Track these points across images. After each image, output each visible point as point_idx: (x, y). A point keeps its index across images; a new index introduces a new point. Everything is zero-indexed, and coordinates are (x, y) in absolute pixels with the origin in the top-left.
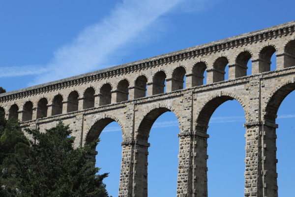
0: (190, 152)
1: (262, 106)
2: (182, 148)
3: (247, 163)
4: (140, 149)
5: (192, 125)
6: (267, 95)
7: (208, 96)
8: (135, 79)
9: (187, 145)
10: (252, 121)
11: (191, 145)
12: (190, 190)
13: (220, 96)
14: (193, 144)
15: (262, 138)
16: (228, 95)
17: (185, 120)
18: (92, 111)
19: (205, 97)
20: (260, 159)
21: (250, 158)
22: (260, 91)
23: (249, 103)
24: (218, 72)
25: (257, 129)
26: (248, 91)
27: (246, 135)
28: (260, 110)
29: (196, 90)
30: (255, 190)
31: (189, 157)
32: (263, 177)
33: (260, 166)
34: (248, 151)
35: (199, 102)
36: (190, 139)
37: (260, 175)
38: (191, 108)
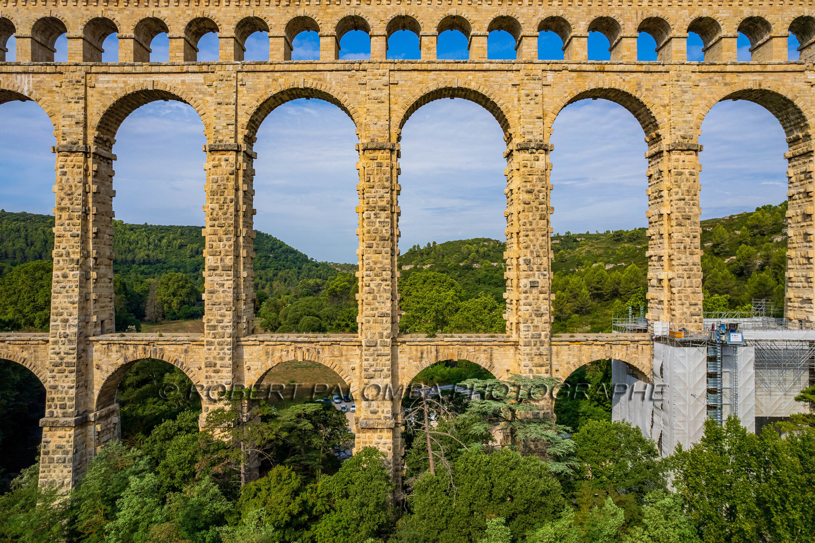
0: (85, 183)
1: (239, 119)
3: (212, 214)
5: (86, 134)
6: (250, 102)
7: (122, 85)
9: (76, 170)
10: (220, 141)
11: (86, 170)
12: (85, 252)
13: (150, 88)
14: (90, 169)
15: (241, 172)
16: (167, 89)
17: (70, 121)
19: (115, 85)
20: (237, 211)
21: (217, 205)
22: (237, 92)
23: (215, 110)
24: (141, 45)
25: (231, 156)
26: (210, 90)
28: (236, 126)
29: (94, 69)
30: (229, 260)
31: (80, 191)
32: (241, 239)
33: (236, 221)
34: (213, 193)
35: (102, 93)
36: (82, 158)
37: (237, 237)
38: (82, 101)
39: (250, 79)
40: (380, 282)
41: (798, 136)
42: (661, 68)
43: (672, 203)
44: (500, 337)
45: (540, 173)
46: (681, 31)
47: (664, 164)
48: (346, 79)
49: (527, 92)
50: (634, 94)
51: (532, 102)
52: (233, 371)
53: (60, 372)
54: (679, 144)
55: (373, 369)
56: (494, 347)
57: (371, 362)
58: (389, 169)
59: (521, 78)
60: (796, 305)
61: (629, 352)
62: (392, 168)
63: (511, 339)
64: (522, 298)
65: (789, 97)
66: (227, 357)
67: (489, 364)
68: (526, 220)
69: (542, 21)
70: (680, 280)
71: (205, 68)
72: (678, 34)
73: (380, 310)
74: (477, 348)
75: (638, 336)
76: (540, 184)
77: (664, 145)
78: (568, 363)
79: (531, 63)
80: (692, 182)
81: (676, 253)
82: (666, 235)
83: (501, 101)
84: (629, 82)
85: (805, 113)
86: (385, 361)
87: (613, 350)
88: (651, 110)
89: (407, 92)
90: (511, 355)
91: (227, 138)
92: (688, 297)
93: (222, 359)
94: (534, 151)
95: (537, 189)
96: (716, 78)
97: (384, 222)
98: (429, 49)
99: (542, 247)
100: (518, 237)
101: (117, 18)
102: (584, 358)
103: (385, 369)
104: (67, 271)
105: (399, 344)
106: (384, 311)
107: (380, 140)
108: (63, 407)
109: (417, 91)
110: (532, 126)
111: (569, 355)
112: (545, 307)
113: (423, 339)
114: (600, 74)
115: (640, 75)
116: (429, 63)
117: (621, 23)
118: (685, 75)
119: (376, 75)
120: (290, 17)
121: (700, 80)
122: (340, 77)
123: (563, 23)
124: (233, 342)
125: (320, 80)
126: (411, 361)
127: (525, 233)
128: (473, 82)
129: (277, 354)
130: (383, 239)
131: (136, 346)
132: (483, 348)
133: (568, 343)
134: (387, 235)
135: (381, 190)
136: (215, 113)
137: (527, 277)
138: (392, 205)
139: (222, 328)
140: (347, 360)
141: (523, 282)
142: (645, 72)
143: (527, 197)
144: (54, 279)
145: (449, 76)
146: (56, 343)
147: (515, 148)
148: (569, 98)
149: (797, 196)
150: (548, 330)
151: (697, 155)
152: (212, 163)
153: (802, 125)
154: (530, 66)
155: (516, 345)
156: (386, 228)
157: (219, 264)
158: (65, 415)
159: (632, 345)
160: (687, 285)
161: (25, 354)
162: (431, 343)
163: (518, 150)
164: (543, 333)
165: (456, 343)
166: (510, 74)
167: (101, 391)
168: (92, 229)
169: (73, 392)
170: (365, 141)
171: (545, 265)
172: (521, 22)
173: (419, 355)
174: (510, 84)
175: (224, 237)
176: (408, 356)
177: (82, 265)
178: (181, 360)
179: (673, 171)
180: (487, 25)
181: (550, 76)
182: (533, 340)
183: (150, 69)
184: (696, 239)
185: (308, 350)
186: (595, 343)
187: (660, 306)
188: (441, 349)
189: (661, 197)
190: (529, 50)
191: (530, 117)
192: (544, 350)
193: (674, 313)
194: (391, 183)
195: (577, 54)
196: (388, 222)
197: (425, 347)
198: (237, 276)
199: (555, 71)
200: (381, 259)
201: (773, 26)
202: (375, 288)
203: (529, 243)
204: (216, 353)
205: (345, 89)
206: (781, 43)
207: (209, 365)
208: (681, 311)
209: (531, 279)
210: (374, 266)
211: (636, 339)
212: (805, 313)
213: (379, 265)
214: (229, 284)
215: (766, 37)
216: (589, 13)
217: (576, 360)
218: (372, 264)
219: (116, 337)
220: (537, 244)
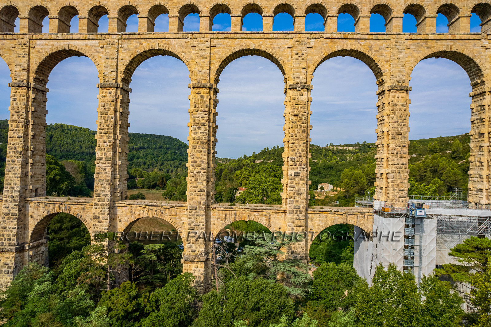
0: (27, 106)
1: (119, 68)
3: (100, 126)
5: (28, 76)
6: (126, 58)
7: (50, 47)
9: (22, 97)
10: (107, 81)
11: (28, 98)
12: (26, 147)
13: (67, 49)
14: (31, 97)
15: (119, 101)
16: (77, 50)
17: (19, 68)
19: (46, 47)
20: (115, 124)
21: (104, 120)
22: (118, 51)
23: (105, 62)
24: (63, 22)
25: (113, 91)
26: (103, 50)
27: (99, 96)
28: (117, 72)
29: (34, 37)
30: (109, 154)
31: (24, 110)
32: (118, 142)
33: (115, 130)
34: (102, 113)
35: (39, 52)
36: (26, 91)
37: (115, 140)
38: (27, 56)
39: (126, 44)
40: (200, 170)
41: (477, 82)
42: (385, 37)
43: (390, 124)
44: (276, 206)
45: (303, 104)
46: (399, 13)
47: (386, 99)
48: (184, 43)
49: (297, 52)
50: (367, 53)
51: (300, 58)
52: (110, 222)
53: (8, 219)
54: (396, 86)
55: (193, 224)
56: (271, 213)
57: (192, 219)
58: (208, 100)
59: (293, 43)
60: (474, 192)
61: (358, 220)
62: (210, 99)
63: (282, 209)
64: (289, 183)
65: (471, 56)
66: (106, 213)
67: (268, 224)
68: (293, 133)
69: (308, 7)
70: (393, 174)
71: (99, 37)
72: (397, 15)
73: (199, 188)
74: (260, 213)
75: (365, 210)
76: (303, 111)
77: (386, 87)
78: (319, 225)
79: (300, 33)
80: (403, 111)
81: (391, 157)
82: (385, 145)
84: (364, 46)
85: (481, 67)
87: (348, 218)
88: (378, 64)
89: (222, 52)
90: (282, 219)
91: (111, 80)
92: (398, 185)
93: (103, 214)
94: (300, 89)
95: (301, 113)
96: (421, 43)
97: (204, 133)
98: (236, 25)
99: (302, 150)
100: (288, 144)
101: (49, 6)
102: (329, 222)
103: (201, 224)
104: (15, 158)
105: (211, 209)
106: (202, 188)
107: (203, 82)
108: (9, 240)
109: (228, 51)
110: (299, 74)
111: (320, 220)
112: (304, 189)
113: (227, 206)
114: (345, 40)
115: (371, 41)
116: (235, 33)
117: (359, 8)
118: (401, 41)
119: (202, 41)
120: (151, 5)
121: (410, 45)
122: (180, 42)
123: (322, 8)
124: (110, 205)
125: (168, 44)
126: (219, 220)
127: (292, 141)
128: (263, 45)
129: (137, 213)
130: (203, 143)
131: (54, 204)
132: (264, 213)
133: (319, 212)
134: (205, 141)
135: (203, 113)
136: (104, 64)
137: (293, 169)
138: (209, 122)
139: (104, 195)
140: (180, 218)
141: (290, 172)
142: (374, 39)
143: (294, 119)
144: (7, 163)
145: (248, 42)
146: (6, 201)
147: (288, 87)
148: (324, 56)
149: (476, 121)
150: (305, 203)
151: (407, 93)
152: (102, 95)
153: (480, 74)
154: (299, 35)
155: (285, 212)
156: (205, 136)
157: (103, 156)
158: (10, 245)
159: (361, 215)
160: (397, 178)
162: (232, 209)
163: (290, 89)
164: (301, 206)
165: (247, 210)
166: (286, 40)
167: (33, 231)
168: (31, 133)
169: (15, 231)
170: (194, 82)
171: (305, 162)
172: (294, 8)
173: (224, 216)
174: (286, 47)
175: (107, 140)
176: (217, 217)
177: (24, 155)
178: (80, 214)
179: (391, 103)
180: (273, 10)
181: (312, 42)
182: (295, 210)
183: (67, 37)
184: (405, 148)
185: (156, 211)
186: (336, 213)
187: (381, 191)
188: (238, 213)
189: (383, 120)
190: (299, 25)
191: (298, 68)
192: (302, 216)
193: (388, 195)
194: (209, 108)
195: (330, 28)
196: (206, 133)
197: (228, 212)
198: (114, 163)
199: (316, 38)
200: (201, 156)
201: (460, 10)
202: (197, 174)
203: (295, 148)
204: (99, 210)
205: (183, 50)
206: (466, 21)
207: (96, 218)
208: (393, 194)
209: (295, 171)
210: (196, 160)
211: (364, 211)
212: (478, 198)
213: (199, 160)
214: (109, 169)
215: (457, 17)
216: (339, 2)
217: (324, 223)
218: (195, 159)
219: (43, 199)
220: (300, 149)
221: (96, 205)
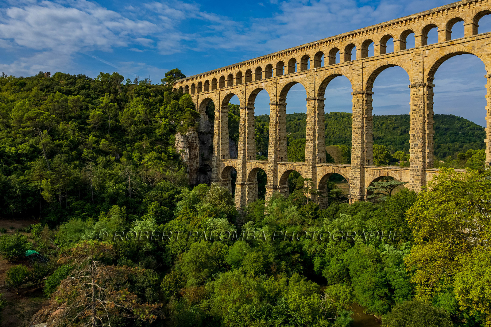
0: (276, 114)
1: (316, 88)
2: (272, 112)
3: (308, 122)
4: (249, 111)
5: (277, 99)
6: (319, 82)
7: (285, 82)
8: (245, 71)
9: (274, 110)
10: (310, 97)
11: (277, 110)
12: (276, 136)
13: (292, 81)
15: (316, 107)
16: (296, 81)
17: (273, 95)
18: (224, 89)
19: (283, 82)
20: (315, 120)
21: (309, 119)
22: (315, 79)
23: (309, 86)
24: (291, 67)
25: (313, 101)
26: (308, 79)
27: (307, 105)
28: (315, 91)
29: (279, 78)
30: (312, 137)
31: (275, 117)
32: (316, 130)
35: (281, 85)
36: (276, 106)
38: (276, 89)
39: (319, 74)
40: (357, 144)
42: (485, 36)
44: (405, 168)
45: (420, 97)
47: (487, 84)
48: (348, 68)
49: (416, 62)
50: (470, 52)
51: (418, 66)
52: (313, 175)
53: (270, 172)
55: (354, 177)
56: (402, 172)
57: (353, 174)
59: (413, 56)
62: (363, 101)
63: (409, 169)
64: (411, 151)
66: (311, 170)
67: (400, 179)
68: (413, 118)
69: (424, 28)
71: (306, 72)
74: (395, 171)
76: (420, 101)
77: (487, 75)
79: (418, 48)
83: (406, 67)
84: (468, 47)
86: (358, 175)
89: (369, 70)
90: (408, 175)
91: (312, 95)
93: (309, 170)
95: (419, 104)
99: (420, 129)
104: (272, 141)
105: (365, 168)
106: (358, 155)
107: (359, 90)
108: (271, 182)
109: (373, 68)
112: (420, 155)
115: (474, 42)
116: (376, 56)
117: (464, 19)
119: (358, 65)
120: (330, 49)
122: (346, 68)
124: (313, 165)
126: (370, 175)
128: (394, 61)
129: (327, 170)
130: (359, 128)
131: (289, 165)
132: (398, 172)
133: (435, 172)
134: (360, 125)
138: (363, 115)
139: (310, 160)
141: (411, 144)
142: (476, 40)
143: (414, 108)
144: (269, 144)
145: (384, 61)
146: (269, 163)
148: (436, 60)
150: (421, 165)
154: (417, 50)
157: (309, 138)
158: (271, 185)
161: (264, 167)
162: (378, 169)
163: (412, 87)
164: (419, 166)
165: (387, 169)
166: (409, 55)
167: (281, 179)
168: (278, 128)
169: (273, 178)
170: (354, 91)
171: (420, 137)
172: (414, 31)
173: (373, 173)
174: (409, 59)
175: (311, 129)
176: (369, 173)
177: (275, 140)
178: (300, 170)
180: (399, 36)
181: (427, 52)
182: (414, 169)
183: (292, 75)
185: (336, 169)
190: (417, 43)
191: (417, 73)
192: (419, 173)
194: (363, 106)
195: (440, 39)
196: (360, 121)
197: (375, 170)
198: (315, 142)
199: (429, 49)
200: (357, 136)
202: (355, 147)
203: (415, 127)
204: (308, 168)
205: (348, 72)
207: (306, 172)
209: (414, 143)
213: (357, 138)
214: (312, 145)
216: (447, 18)
218: (355, 138)
219: (284, 163)
220: (418, 128)
221: (306, 165)
